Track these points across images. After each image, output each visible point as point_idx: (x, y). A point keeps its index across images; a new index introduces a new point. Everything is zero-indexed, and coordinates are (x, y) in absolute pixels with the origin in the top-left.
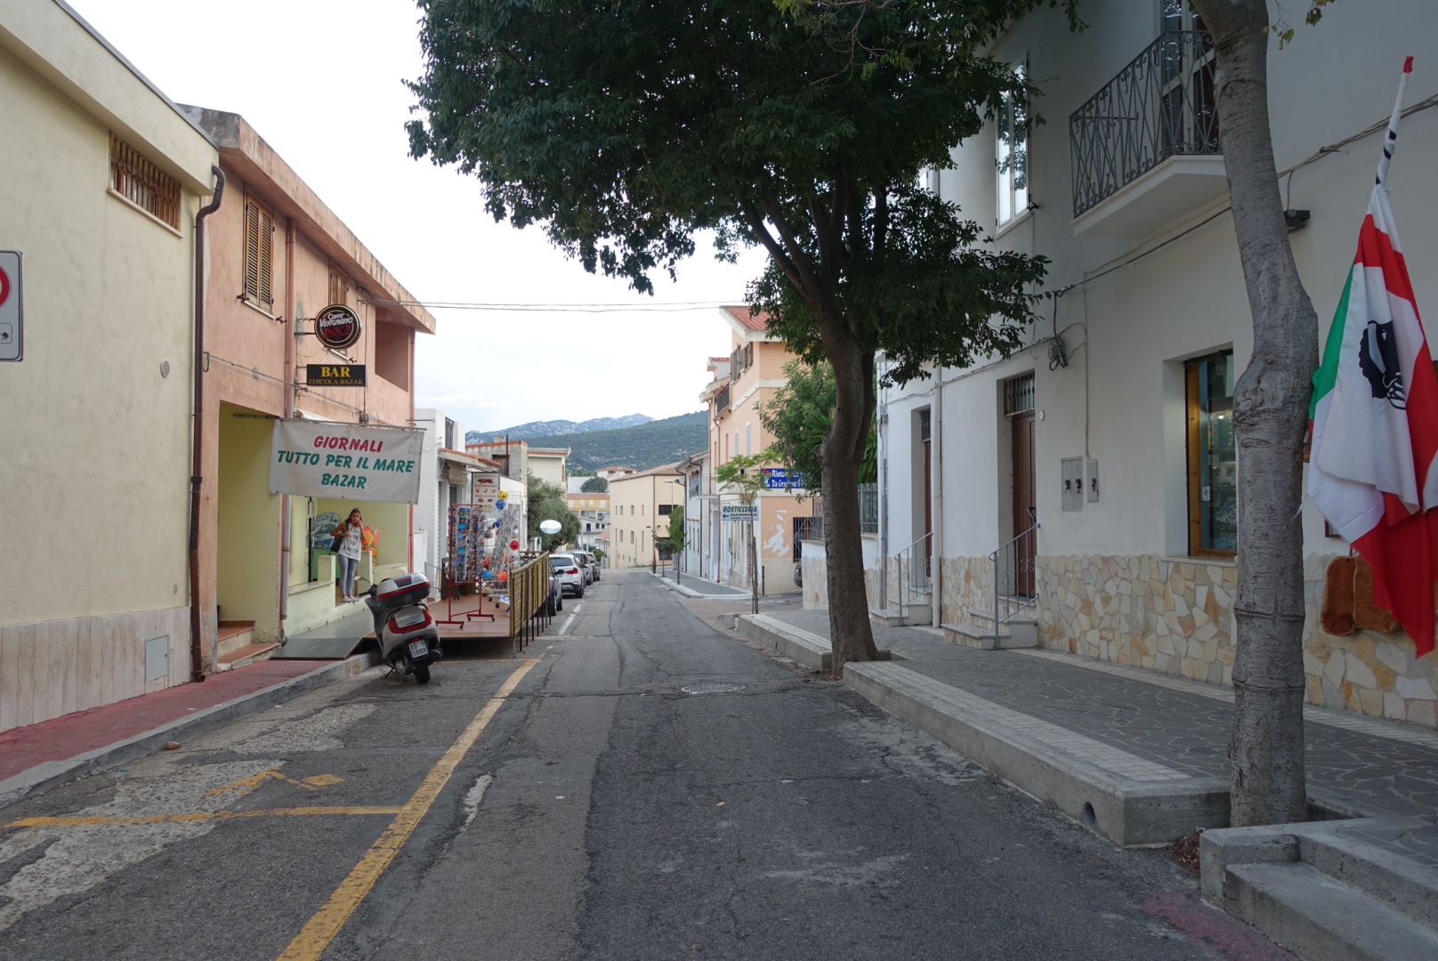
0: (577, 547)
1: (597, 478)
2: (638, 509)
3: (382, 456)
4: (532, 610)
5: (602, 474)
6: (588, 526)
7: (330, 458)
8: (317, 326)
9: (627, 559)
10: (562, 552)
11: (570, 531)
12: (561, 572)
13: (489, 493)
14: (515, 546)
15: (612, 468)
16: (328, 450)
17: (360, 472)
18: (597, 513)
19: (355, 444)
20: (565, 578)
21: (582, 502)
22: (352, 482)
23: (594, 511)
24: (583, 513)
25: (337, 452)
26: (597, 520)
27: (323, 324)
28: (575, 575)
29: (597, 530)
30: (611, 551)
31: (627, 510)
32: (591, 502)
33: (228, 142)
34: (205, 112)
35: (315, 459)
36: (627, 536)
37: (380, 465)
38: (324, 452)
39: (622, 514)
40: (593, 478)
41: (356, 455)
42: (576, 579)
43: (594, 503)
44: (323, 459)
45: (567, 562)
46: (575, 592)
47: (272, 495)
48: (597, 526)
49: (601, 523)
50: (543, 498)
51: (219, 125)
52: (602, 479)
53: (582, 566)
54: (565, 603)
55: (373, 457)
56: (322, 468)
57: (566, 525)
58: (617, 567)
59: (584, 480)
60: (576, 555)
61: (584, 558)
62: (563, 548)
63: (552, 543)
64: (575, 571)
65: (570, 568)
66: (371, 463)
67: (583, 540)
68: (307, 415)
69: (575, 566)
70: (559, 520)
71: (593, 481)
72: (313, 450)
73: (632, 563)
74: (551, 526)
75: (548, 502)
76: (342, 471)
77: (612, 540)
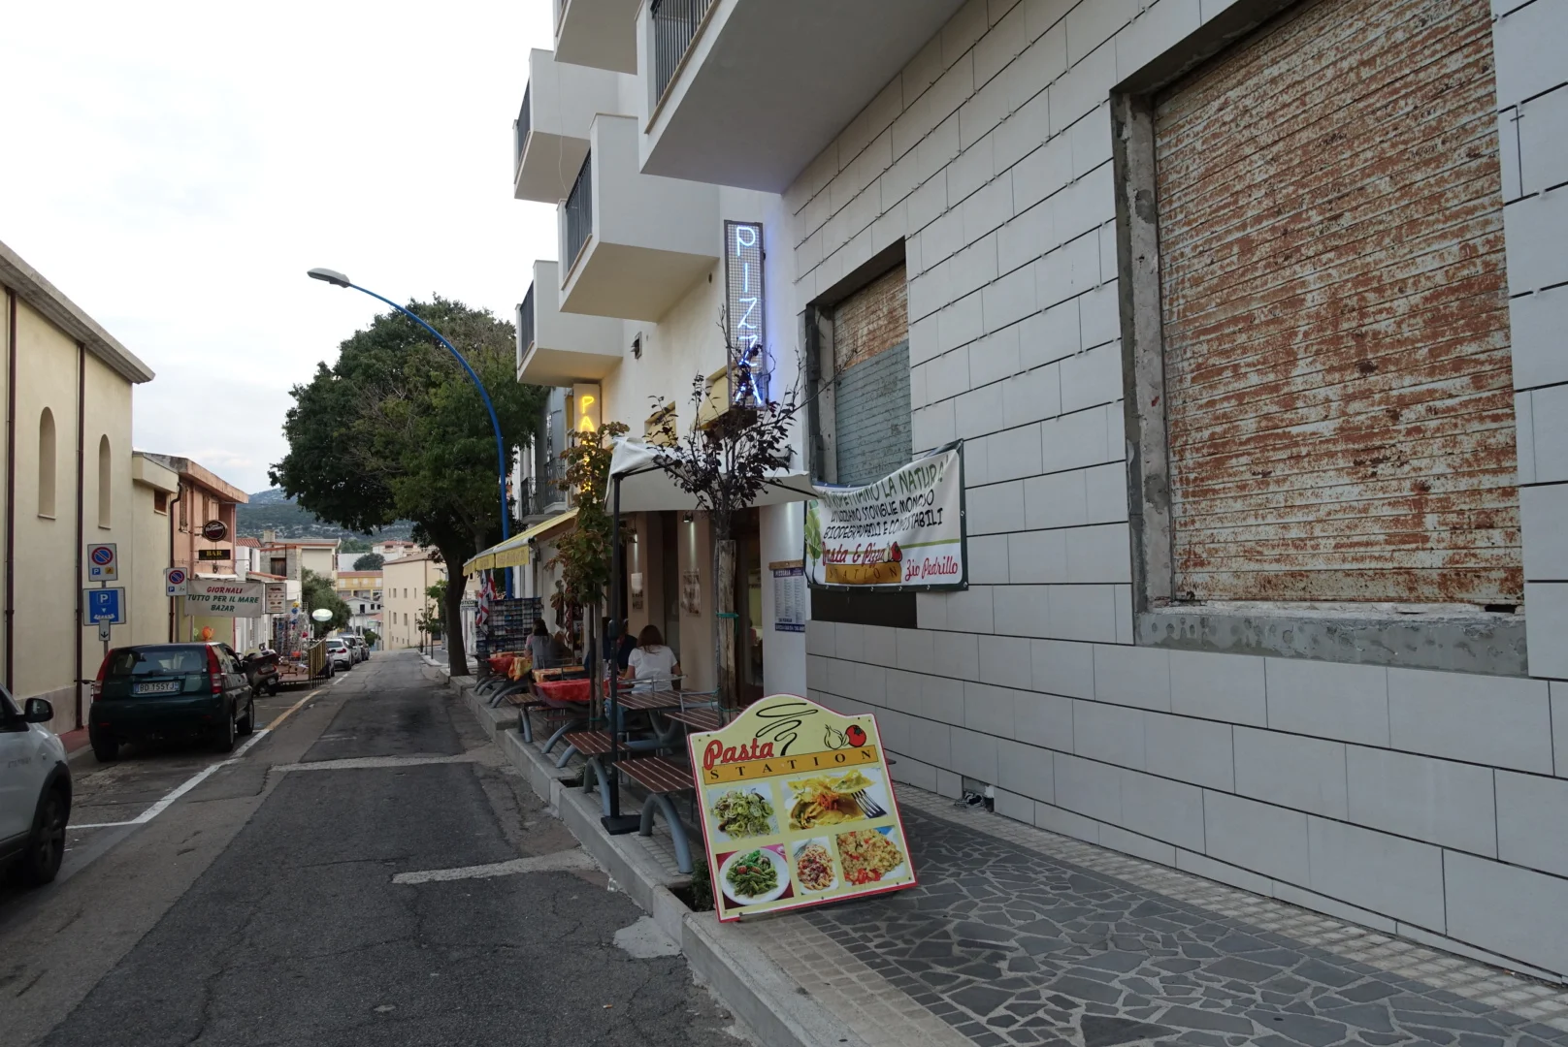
0: (349, 630)
1: (372, 555)
2: (410, 592)
3: (241, 595)
4: (318, 671)
5: (378, 550)
6: (362, 607)
7: (215, 597)
8: (204, 530)
9: (400, 641)
10: (333, 636)
11: (340, 617)
12: (333, 651)
13: (279, 597)
14: (305, 635)
15: (388, 543)
16: (214, 594)
17: (232, 603)
18: (372, 592)
19: (228, 590)
20: (336, 656)
21: (356, 581)
22: (227, 608)
23: (369, 591)
24: (356, 593)
25: (219, 594)
26: (372, 601)
27: (207, 529)
28: (344, 654)
29: (372, 611)
30: (384, 633)
31: (400, 592)
32: (365, 581)
33: (183, 470)
34: (172, 458)
35: (207, 598)
36: (400, 618)
37: (241, 600)
38: (212, 595)
39: (395, 596)
40: (367, 554)
41: (229, 595)
42: (345, 656)
43: (367, 581)
44: (212, 598)
45: (339, 644)
46: (345, 666)
47: (186, 616)
48: (372, 607)
49: (376, 603)
50: (315, 591)
51: (178, 463)
52: (378, 556)
53: (350, 647)
54: (336, 674)
55: (237, 596)
56: (211, 602)
57: (337, 612)
58: (391, 648)
59: (356, 557)
60: (345, 639)
61: (353, 642)
62: (334, 633)
63: (323, 629)
64: (344, 651)
65: (341, 649)
66: (237, 599)
67: (354, 622)
68: (202, 575)
69: (344, 647)
70: (330, 609)
71: (367, 558)
72: (205, 593)
73: (406, 644)
74: (323, 614)
75: (320, 592)
76: (222, 603)
77: (386, 621)
